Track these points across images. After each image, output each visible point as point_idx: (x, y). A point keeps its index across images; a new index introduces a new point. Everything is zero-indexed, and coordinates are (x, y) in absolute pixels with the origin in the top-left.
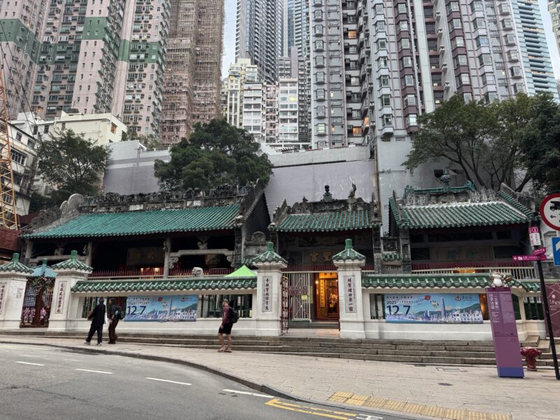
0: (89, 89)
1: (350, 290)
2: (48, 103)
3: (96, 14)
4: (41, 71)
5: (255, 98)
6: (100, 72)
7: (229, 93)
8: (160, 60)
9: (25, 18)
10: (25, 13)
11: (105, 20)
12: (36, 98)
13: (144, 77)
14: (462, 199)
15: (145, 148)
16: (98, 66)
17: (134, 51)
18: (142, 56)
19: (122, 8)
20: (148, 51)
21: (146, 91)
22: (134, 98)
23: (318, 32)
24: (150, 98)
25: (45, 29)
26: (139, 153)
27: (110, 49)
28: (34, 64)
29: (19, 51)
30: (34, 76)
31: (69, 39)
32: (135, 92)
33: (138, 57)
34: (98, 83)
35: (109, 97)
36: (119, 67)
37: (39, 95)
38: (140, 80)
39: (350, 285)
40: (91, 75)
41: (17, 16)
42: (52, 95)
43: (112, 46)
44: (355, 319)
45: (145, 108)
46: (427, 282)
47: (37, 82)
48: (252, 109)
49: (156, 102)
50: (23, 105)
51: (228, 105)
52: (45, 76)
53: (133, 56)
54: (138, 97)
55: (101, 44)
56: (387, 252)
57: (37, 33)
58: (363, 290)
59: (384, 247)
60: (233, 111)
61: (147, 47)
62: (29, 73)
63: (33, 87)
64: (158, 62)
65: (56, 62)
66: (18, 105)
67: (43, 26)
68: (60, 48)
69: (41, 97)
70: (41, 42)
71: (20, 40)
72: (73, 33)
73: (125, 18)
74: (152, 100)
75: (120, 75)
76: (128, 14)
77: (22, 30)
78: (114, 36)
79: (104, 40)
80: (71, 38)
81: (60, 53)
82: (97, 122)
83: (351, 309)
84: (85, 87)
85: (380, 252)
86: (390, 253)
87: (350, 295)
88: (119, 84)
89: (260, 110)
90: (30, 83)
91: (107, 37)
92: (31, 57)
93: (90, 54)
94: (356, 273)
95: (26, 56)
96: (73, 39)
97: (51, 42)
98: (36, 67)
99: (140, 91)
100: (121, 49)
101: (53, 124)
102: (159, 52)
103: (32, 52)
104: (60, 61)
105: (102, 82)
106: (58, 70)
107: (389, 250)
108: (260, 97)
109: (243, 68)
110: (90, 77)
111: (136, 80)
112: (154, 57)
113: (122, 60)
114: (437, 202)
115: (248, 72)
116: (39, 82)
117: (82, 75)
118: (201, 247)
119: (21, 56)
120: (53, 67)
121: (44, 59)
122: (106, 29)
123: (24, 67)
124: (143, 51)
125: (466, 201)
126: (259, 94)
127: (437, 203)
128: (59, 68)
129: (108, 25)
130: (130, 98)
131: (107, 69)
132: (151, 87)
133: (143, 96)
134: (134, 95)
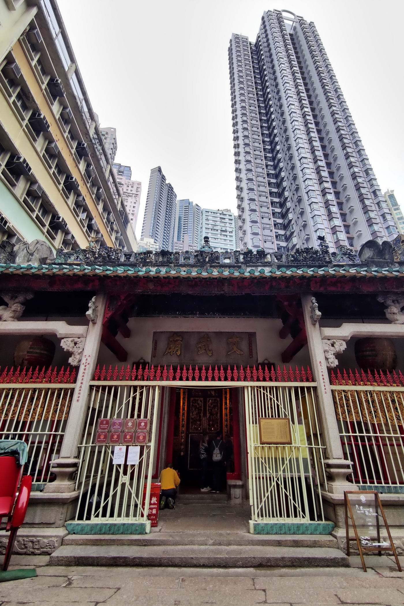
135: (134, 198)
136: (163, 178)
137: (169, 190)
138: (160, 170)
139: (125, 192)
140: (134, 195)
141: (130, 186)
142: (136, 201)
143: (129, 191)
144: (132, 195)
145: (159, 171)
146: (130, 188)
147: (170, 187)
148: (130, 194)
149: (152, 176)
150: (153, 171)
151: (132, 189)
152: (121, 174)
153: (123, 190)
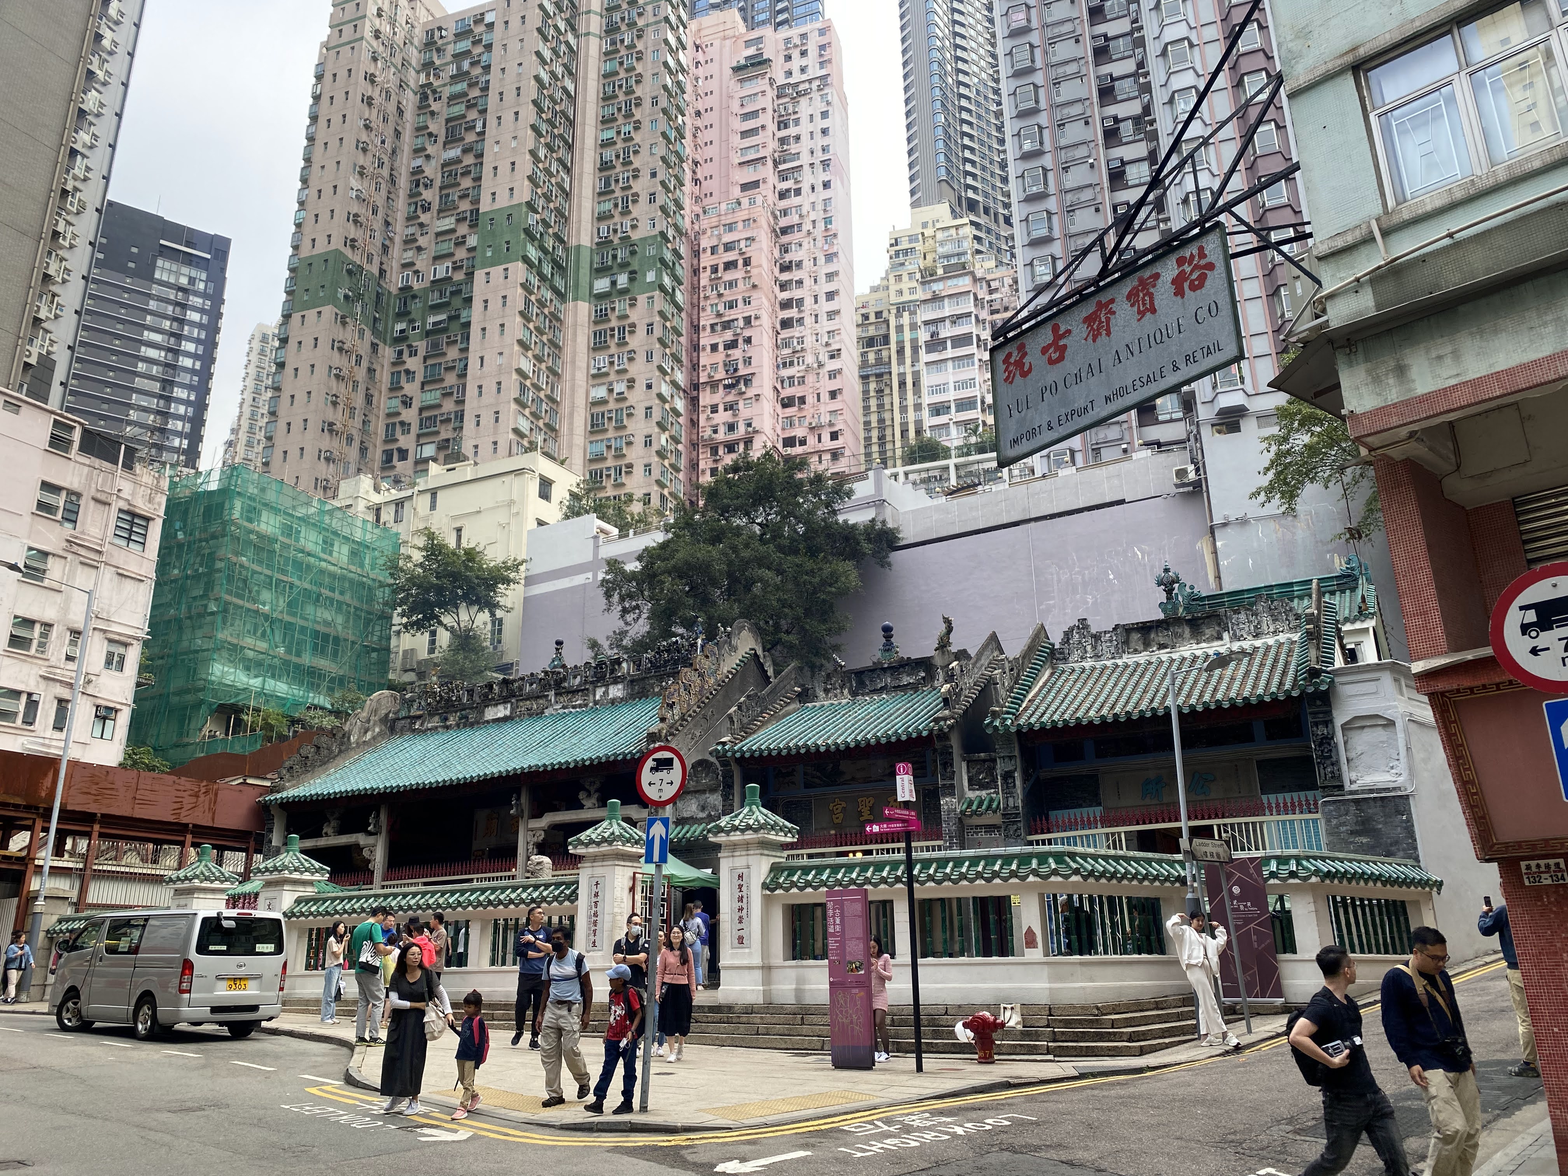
0: (499, 390)
1: (741, 899)
2: (419, 436)
3: (503, 201)
4: (399, 361)
5: (956, 319)
6: (520, 342)
7: (894, 311)
8: (667, 281)
9: (352, 243)
10: (353, 232)
11: (524, 209)
12: (390, 428)
13: (632, 332)
14: (1209, 632)
15: (615, 531)
16: (516, 328)
17: (601, 271)
18: (622, 280)
19: (565, 166)
20: (635, 266)
21: (639, 370)
22: (611, 391)
23: (1027, 146)
24: (649, 387)
25: (401, 258)
26: (597, 547)
27: (542, 277)
28: (381, 345)
29: (344, 324)
30: (384, 377)
31: (454, 269)
32: (613, 377)
33: (614, 283)
34: (519, 371)
35: (551, 399)
36: (569, 320)
37: (397, 420)
38: (622, 343)
39: (740, 887)
40: (501, 354)
41: (337, 243)
42: (426, 414)
43: (547, 270)
44: (745, 962)
45: (640, 412)
46: (1053, 866)
47: (391, 390)
48: (950, 353)
49: (665, 389)
50: (363, 450)
51: (893, 346)
52: (407, 372)
53: (602, 285)
54: (620, 387)
55: (518, 270)
56: (978, 793)
57: (382, 272)
58: (765, 897)
59: (970, 781)
60: (908, 361)
61: (633, 253)
62: (371, 371)
63: (384, 403)
64: (662, 288)
65: (428, 334)
66: (353, 453)
67: (396, 251)
68: (434, 298)
69: (402, 423)
70: (394, 290)
71: (346, 297)
72: (461, 254)
73: (576, 191)
74: (655, 390)
75: (574, 340)
76: (580, 181)
77: (349, 272)
78: (549, 243)
79: (526, 260)
80: (456, 268)
81: (436, 308)
82: (504, 479)
83: (741, 940)
84: (490, 387)
85: (952, 795)
86: (984, 793)
87: (741, 909)
88: (573, 362)
89: (973, 349)
90: (376, 394)
91: (533, 253)
92: (375, 331)
93: (495, 304)
94: (752, 860)
95: (361, 333)
96: (461, 267)
97: (416, 286)
98: (388, 353)
99: (625, 371)
100: (571, 272)
101: (411, 497)
102: (663, 261)
103: (375, 319)
104: (438, 330)
105: (527, 365)
106: (435, 351)
107: (983, 786)
108: (968, 315)
109: (929, 232)
110: (499, 360)
111: (613, 343)
112: (651, 277)
113: (576, 299)
114: (1147, 645)
115: (942, 243)
116: (395, 387)
117: (482, 358)
118: (588, 803)
119: (349, 336)
120: (421, 346)
121: (402, 331)
122: (527, 232)
123: (358, 362)
124: (624, 266)
125: (1220, 638)
126: (968, 305)
127: (1145, 650)
128: (435, 345)
129: (532, 219)
130: (601, 392)
131: (540, 331)
132: (649, 356)
133: (631, 382)
134: (611, 384)
135: (816, 95)
139: (783, 87)
140: (814, 85)
141: (796, 54)
142: (828, 103)
143: (797, 77)
144: (807, 85)
146: (797, 62)
148: (801, 87)
151: (804, 62)
153: (771, 84)
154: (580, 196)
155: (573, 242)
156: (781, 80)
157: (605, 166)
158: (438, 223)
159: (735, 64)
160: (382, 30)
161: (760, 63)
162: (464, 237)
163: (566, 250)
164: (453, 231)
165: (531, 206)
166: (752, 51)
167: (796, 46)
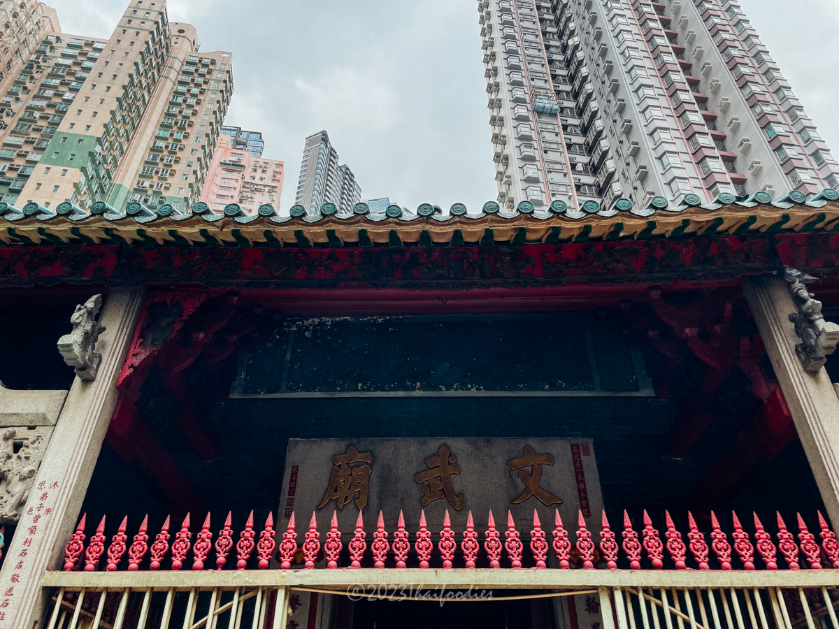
3: (79, 130)
11: (94, 141)
19: (128, 136)
27: (90, 189)
31: (10, 169)
55: (75, 175)
61: (161, 202)
72: (19, 162)
73: (130, 153)
76: (135, 149)
79: (83, 170)
80: (12, 169)
91: (90, 168)
93: (47, 188)
96: (16, 170)
122: (91, 155)
135: (266, 194)
136: (332, 155)
137: (346, 179)
138: (324, 138)
139: (248, 183)
140: (267, 189)
141: (259, 170)
142: (273, 200)
143: (257, 181)
144: (262, 187)
145: (323, 140)
146: (259, 174)
147: (347, 174)
148: (259, 187)
149: (308, 151)
150: (311, 141)
151: (263, 176)
152: (242, 147)
153: (242, 178)
154: (132, 158)
155: (118, 181)
156: (248, 179)
157: (155, 149)
158: (9, 138)
159: (222, 161)
160: (20, 15)
161: (238, 166)
162: (28, 152)
163: (111, 185)
164: (19, 146)
165: (99, 141)
166: (234, 159)
167: (261, 167)
